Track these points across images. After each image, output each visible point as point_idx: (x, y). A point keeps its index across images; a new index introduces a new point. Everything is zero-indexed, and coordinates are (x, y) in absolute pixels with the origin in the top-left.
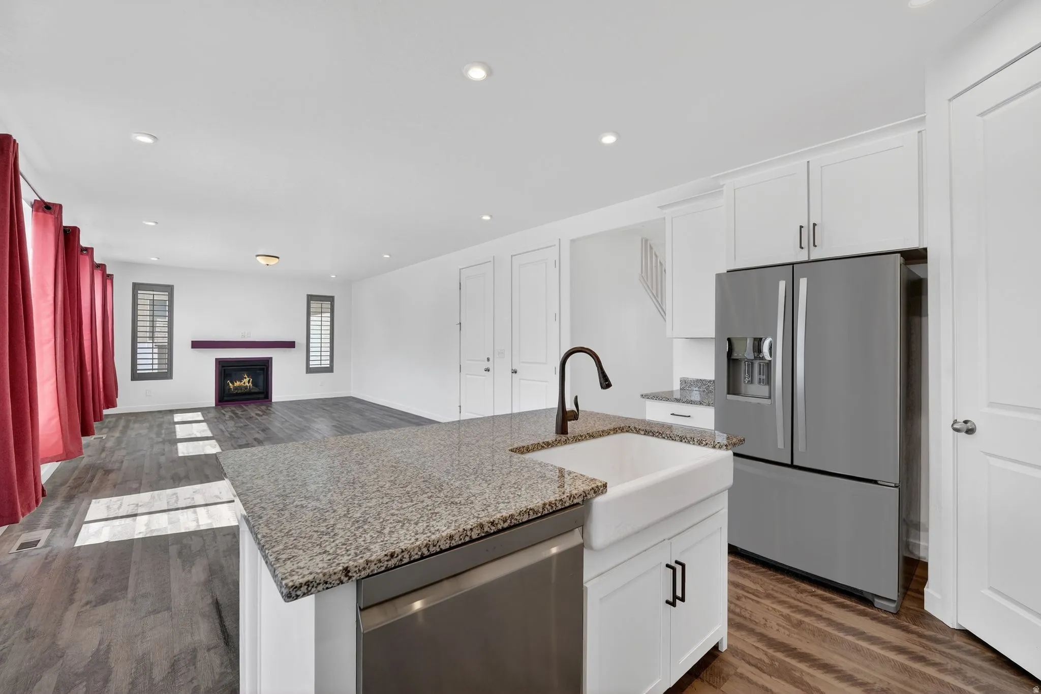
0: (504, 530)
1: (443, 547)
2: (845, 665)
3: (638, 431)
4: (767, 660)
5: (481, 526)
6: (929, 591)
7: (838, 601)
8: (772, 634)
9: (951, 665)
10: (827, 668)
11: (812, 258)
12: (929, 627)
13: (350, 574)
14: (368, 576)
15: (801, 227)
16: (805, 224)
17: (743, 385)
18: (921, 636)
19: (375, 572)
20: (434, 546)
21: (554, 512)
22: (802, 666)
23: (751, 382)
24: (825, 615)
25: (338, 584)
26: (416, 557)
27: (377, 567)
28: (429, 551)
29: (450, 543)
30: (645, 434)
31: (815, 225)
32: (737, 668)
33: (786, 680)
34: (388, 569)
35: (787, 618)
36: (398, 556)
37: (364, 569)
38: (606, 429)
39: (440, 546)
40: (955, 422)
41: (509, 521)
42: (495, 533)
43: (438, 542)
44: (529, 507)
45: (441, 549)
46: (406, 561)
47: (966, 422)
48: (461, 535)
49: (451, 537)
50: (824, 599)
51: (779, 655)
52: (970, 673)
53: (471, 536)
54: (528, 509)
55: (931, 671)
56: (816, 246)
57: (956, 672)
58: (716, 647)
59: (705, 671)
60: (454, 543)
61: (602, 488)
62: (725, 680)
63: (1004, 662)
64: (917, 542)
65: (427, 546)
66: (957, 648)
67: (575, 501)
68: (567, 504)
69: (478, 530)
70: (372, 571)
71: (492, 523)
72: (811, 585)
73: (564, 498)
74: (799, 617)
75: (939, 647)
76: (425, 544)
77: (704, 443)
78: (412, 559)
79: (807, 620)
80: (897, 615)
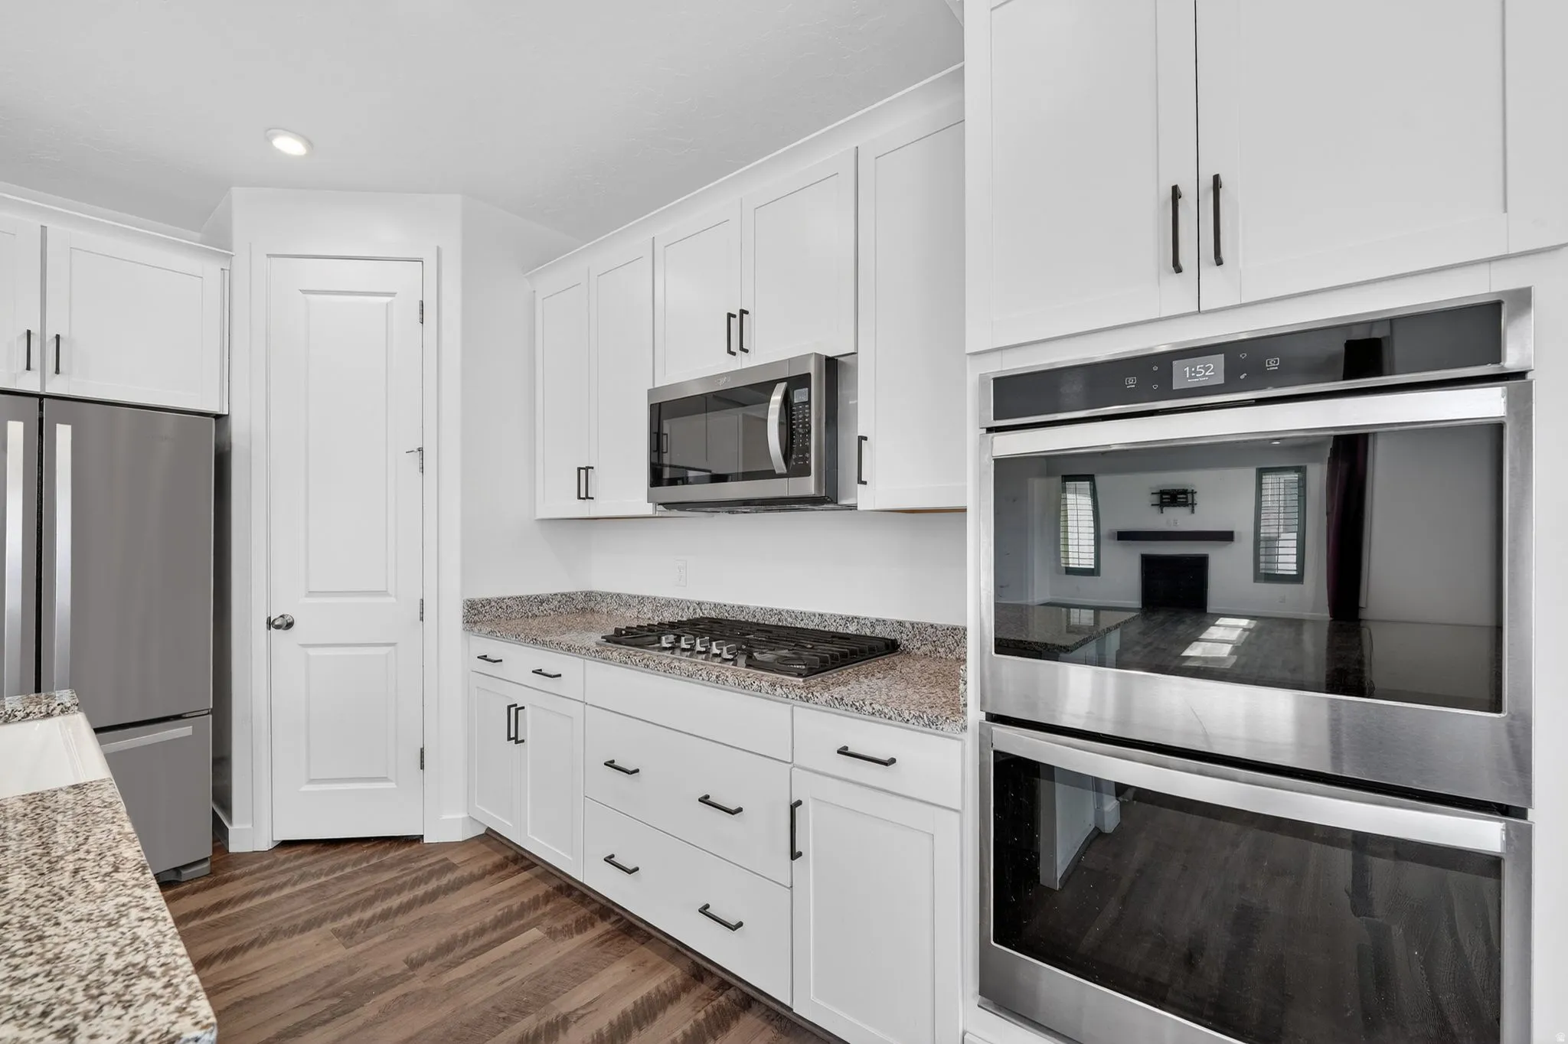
9: (283, 879)
12: (250, 862)
15: (29, 334)
18: (251, 873)
40: (269, 620)
47: (282, 616)
52: (312, 870)
55: (287, 891)
66: (288, 861)
75: (275, 870)
80: (212, 873)
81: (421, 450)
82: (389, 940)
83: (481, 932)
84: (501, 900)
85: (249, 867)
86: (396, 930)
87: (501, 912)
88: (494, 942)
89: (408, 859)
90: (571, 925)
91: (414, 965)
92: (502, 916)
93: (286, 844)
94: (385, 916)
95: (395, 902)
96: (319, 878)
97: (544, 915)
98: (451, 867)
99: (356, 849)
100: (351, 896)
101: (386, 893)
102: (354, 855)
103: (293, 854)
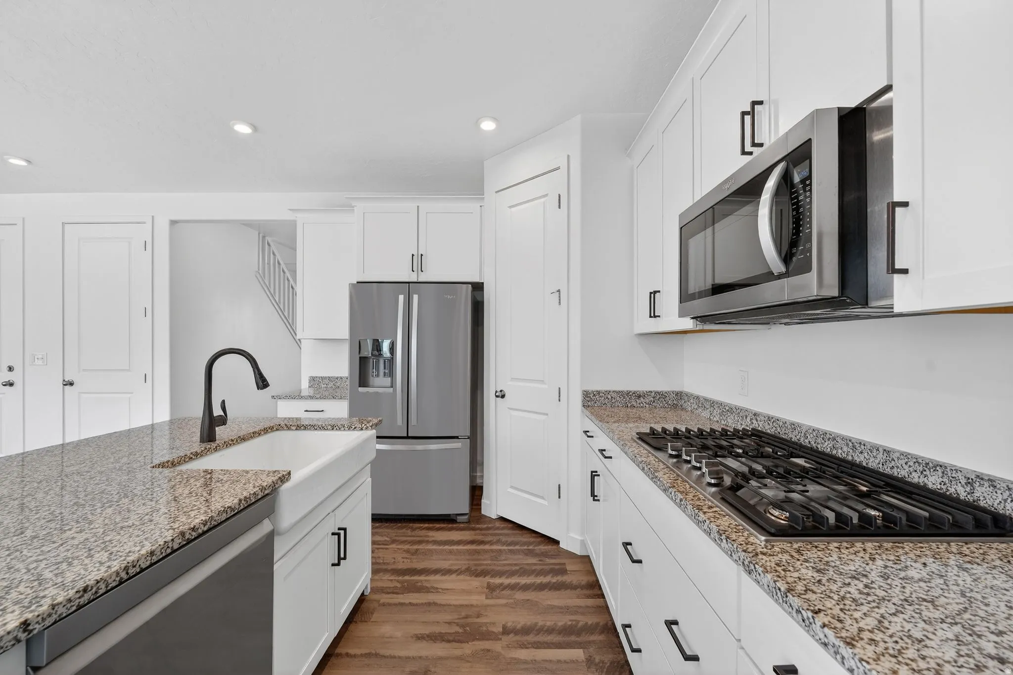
0: (204, 533)
1: (144, 566)
2: (445, 565)
3: (289, 428)
4: (399, 585)
5: (183, 534)
6: (484, 501)
7: (437, 527)
8: (400, 566)
9: (495, 539)
10: (436, 572)
11: (420, 280)
12: (485, 523)
13: (30, 628)
14: (55, 622)
15: (413, 255)
16: (415, 254)
17: (371, 378)
18: (481, 529)
19: (64, 615)
20: (134, 567)
21: (249, 506)
22: (422, 578)
23: (378, 376)
24: (431, 539)
25: (14, 645)
26: (114, 584)
27: (67, 609)
28: (127, 573)
29: (151, 559)
30: (296, 429)
31: (422, 255)
32: (380, 601)
33: (413, 592)
34: (80, 607)
35: (408, 551)
36: (92, 587)
37: (50, 615)
38: (257, 430)
39: (140, 565)
40: (496, 392)
41: (209, 524)
42: (196, 538)
43: (138, 561)
44: (226, 506)
45: (142, 568)
46: (101, 592)
47: (501, 391)
48: (163, 548)
49: (152, 553)
50: (428, 529)
51: (407, 578)
52: (504, 539)
53: (172, 547)
54: (225, 508)
55: (487, 547)
56: (422, 271)
57: (498, 542)
58: (363, 594)
59: (357, 615)
60: (155, 558)
61: (287, 477)
62: (372, 613)
63: (516, 527)
64: (475, 474)
65: (126, 569)
66: (498, 528)
67: (266, 492)
68: (259, 497)
69: (179, 539)
70: (59, 616)
71: (193, 529)
72: (421, 523)
73: (257, 491)
74: (416, 547)
75: (490, 532)
76: (123, 568)
77: (353, 427)
78: (109, 588)
79: (420, 547)
80: (469, 522)
81: (559, 291)
82: (506, 605)
83: (550, 631)
84: (576, 613)
85: (482, 526)
86: (512, 601)
87: (570, 623)
88: (552, 643)
89: (545, 555)
90: (606, 663)
91: (506, 631)
92: (570, 626)
93: (503, 519)
94: (513, 587)
95: (524, 580)
96: (503, 546)
97: (594, 642)
98: (563, 572)
99: (529, 535)
100: (508, 565)
101: (523, 572)
102: (526, 538)
103: (502, 525)
